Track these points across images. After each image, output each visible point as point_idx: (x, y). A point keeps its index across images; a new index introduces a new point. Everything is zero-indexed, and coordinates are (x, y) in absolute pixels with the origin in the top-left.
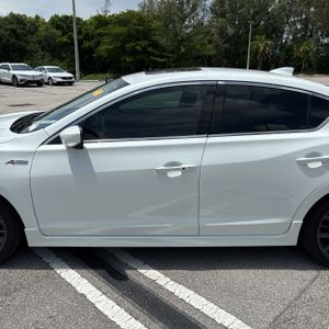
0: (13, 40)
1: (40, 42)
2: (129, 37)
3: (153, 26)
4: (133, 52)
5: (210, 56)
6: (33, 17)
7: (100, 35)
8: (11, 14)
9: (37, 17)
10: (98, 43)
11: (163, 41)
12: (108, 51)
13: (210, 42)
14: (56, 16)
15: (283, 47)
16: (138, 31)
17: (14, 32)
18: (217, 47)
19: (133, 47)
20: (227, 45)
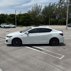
0: (2, 19)
1: (7, 19)
2: (26, 18)
3: (30, 16)
4: (27, 21)
5: (42, 22)
6: (6, 14)
7: (20, 18)
8: (2, 14)
9: (7, 14)
10: (19, 19)
11: (32, 19)
12: (21, 21)
13: (42, 19)
14: (11, 14)
15: (56, 20)
16: (27, 17)
17: (2, 17)
18: (43, 20)
19: (26, 20)
20: (45, 20)
